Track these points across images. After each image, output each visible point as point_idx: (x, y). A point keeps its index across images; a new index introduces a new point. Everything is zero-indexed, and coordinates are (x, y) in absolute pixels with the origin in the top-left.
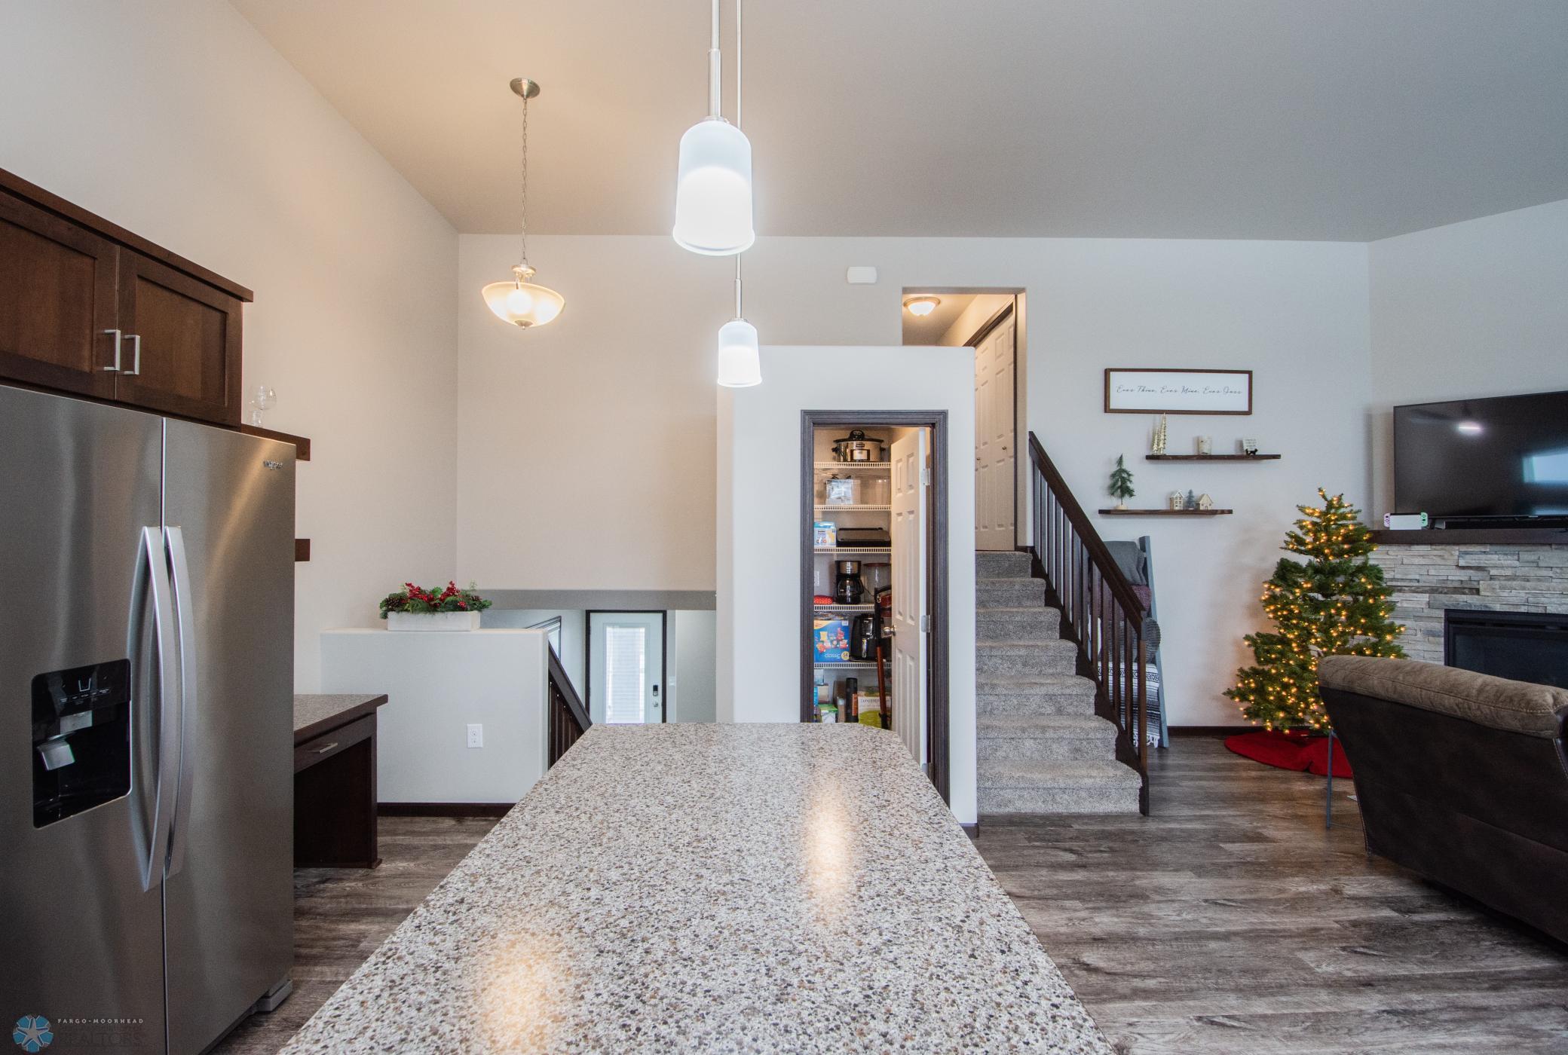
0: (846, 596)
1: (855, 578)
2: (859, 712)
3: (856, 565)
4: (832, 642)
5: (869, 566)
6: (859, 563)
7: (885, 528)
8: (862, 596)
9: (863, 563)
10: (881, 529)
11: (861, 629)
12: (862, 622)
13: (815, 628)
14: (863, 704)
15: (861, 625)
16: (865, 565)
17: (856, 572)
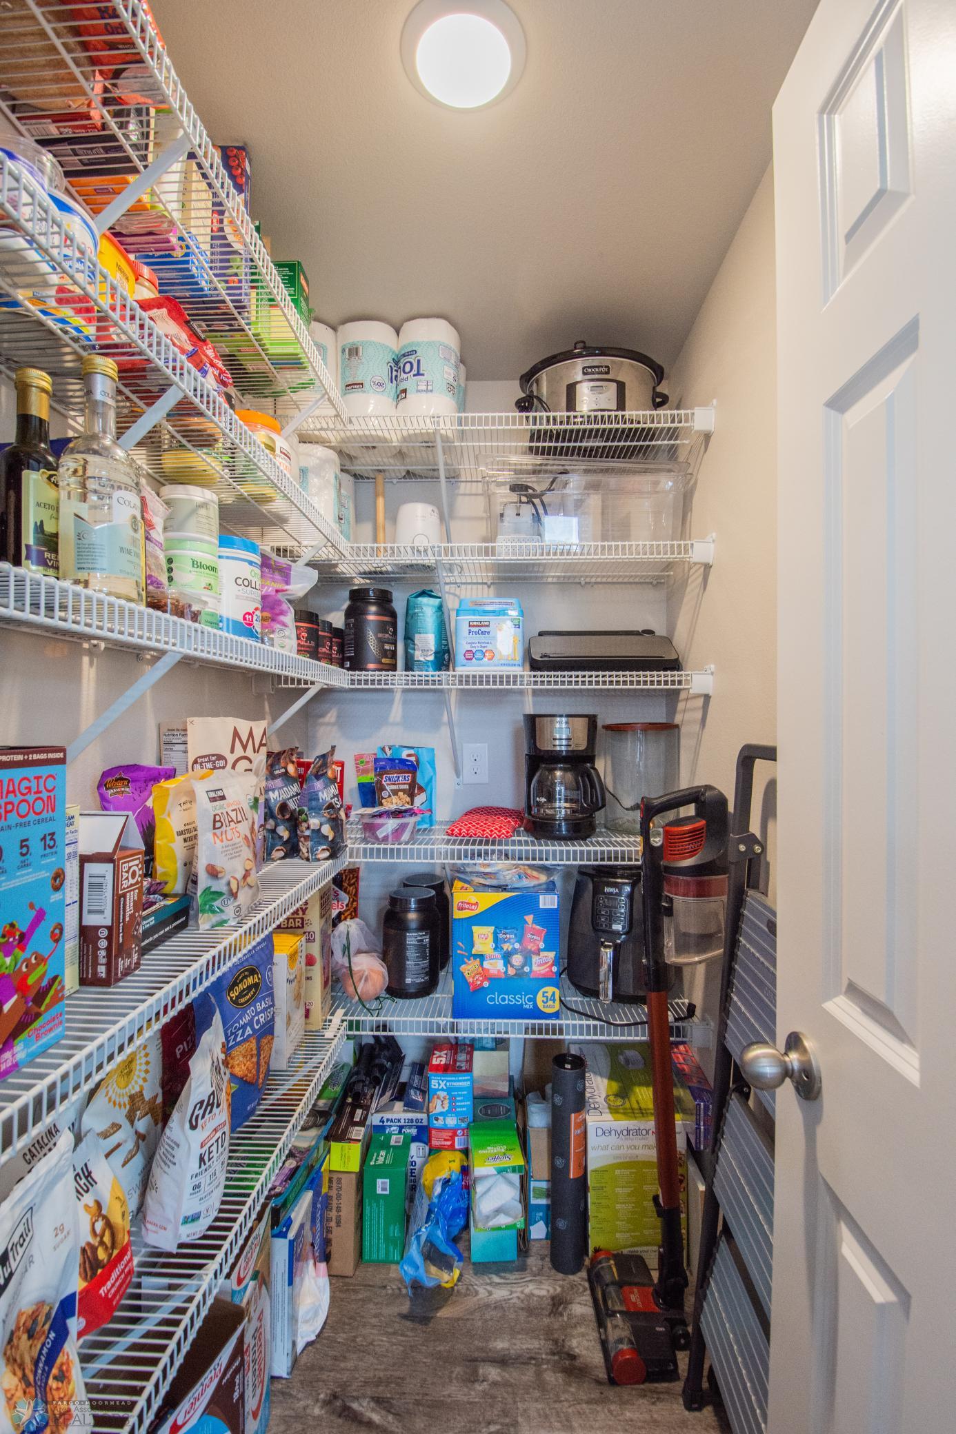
0: (553, 818)
1: (580, 762)
2: (590, 1168)
3: (581, 724)
4: (507, 957)
5: (618, 729)
6: (592, 720)
7: (660, 631)
8: (600, 817)
9: (600, 723)
10: (651, 632)
11: (595, 915)
12: (597, 891)
13: (457, 914)
14: (604, 1140)
15: (595, 902)
16: (608, 727)
17: (583, 746)
